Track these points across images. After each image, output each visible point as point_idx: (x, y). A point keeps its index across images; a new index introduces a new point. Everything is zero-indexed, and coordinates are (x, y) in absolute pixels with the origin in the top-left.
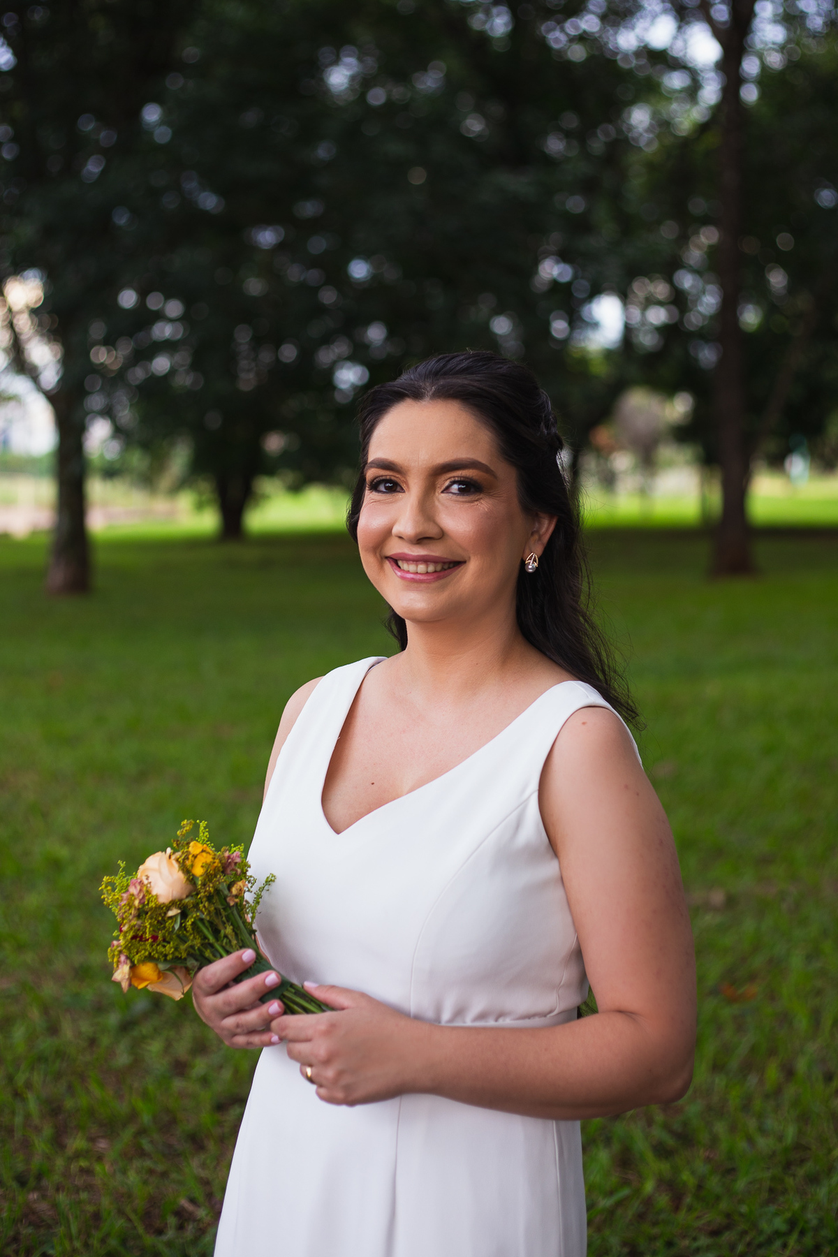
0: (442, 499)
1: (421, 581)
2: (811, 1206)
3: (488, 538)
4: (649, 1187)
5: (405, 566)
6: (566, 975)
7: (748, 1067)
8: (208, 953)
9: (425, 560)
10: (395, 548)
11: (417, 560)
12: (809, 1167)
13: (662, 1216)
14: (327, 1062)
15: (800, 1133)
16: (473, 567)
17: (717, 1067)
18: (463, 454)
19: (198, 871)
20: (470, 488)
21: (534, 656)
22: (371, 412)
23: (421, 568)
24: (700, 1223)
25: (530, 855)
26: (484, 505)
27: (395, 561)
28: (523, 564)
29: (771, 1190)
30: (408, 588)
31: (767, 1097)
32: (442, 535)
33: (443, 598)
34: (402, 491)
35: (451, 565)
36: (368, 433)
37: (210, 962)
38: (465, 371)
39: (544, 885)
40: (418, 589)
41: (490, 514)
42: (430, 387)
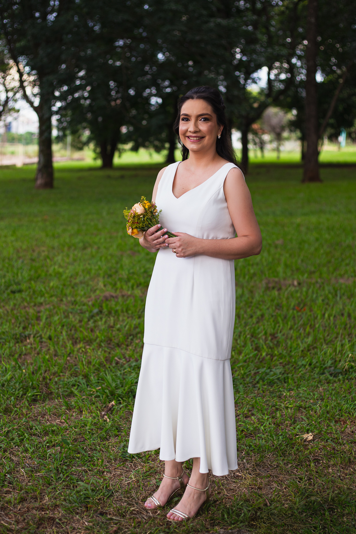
0: (200, 122)
1: (195, 142)
3: (210, 131)
5: (191, 138)
6: (230, 230)
8: (150, 226)
9: (196, 137)
10: (189, 134)
11: (194, 137)
14: (179, 247)
16: (207, 138)
18: (205, 112)
19: (147, 207)
20: (206, 120)
21: (221, 158)
22: (181, 102)
23: (195, 139)
25: (220, 201)
26: (209, 124)
27: (188, 137)
28: (217, 137)
30: (192, 144)
32: (200, 131)
33: (200, 146)
34: (190, 120)
35: (202, 138)
36: (181, 107)
37: (150, 228)
38: (203, 92)
39: (224, 208)
40: (194, 144)
41: (211, 126)
42: (195, 96)
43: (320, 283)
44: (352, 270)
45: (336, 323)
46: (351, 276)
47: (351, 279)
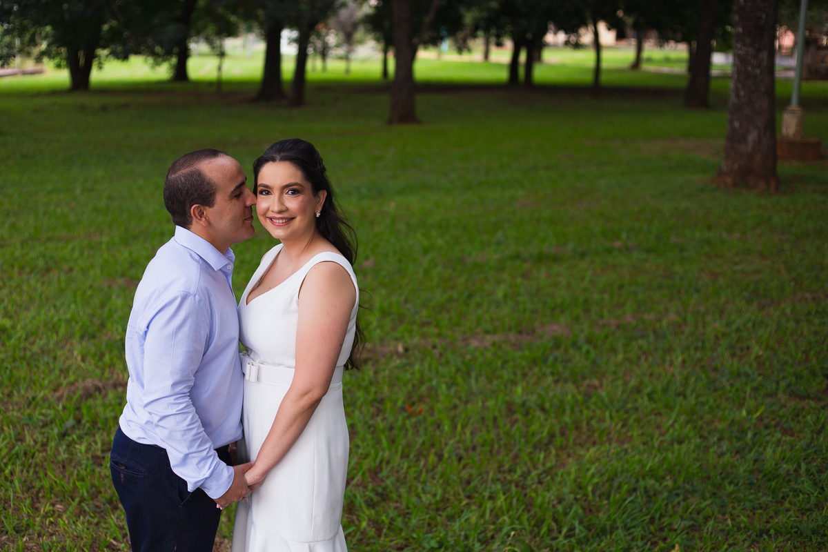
0: (286, 197)
1: (281, 226)
2: (450, 534)
3: (303, 210)
4: (364, 524)
5: (275, 221)
7: (420, 455)
9: (282, 218)
10: (270, 214)
11: (279, 219)
12: (449, 511)
13: (372, 541)
15: (445, 492)
16: (298, 219)
17: (405, 456)
18: (292, 181)
20: (295, 192)
23: (281, 221)
24: (393, 543)
26: (301, 198)
27: (271, 219)
28: (315, 214)
29: (429, 525)
30: (277, 228)
31: (427, 471)
32: (287, 210)
33: (288, 231)
34: (271, 194)
35: (291, 219)
40: (280, 229)
41: (303, 201)
42: (278, 157)
43: (440, 349)
44: (487, 317)
45: (475, 440)
46: (487, 332)
47: (488, 337)
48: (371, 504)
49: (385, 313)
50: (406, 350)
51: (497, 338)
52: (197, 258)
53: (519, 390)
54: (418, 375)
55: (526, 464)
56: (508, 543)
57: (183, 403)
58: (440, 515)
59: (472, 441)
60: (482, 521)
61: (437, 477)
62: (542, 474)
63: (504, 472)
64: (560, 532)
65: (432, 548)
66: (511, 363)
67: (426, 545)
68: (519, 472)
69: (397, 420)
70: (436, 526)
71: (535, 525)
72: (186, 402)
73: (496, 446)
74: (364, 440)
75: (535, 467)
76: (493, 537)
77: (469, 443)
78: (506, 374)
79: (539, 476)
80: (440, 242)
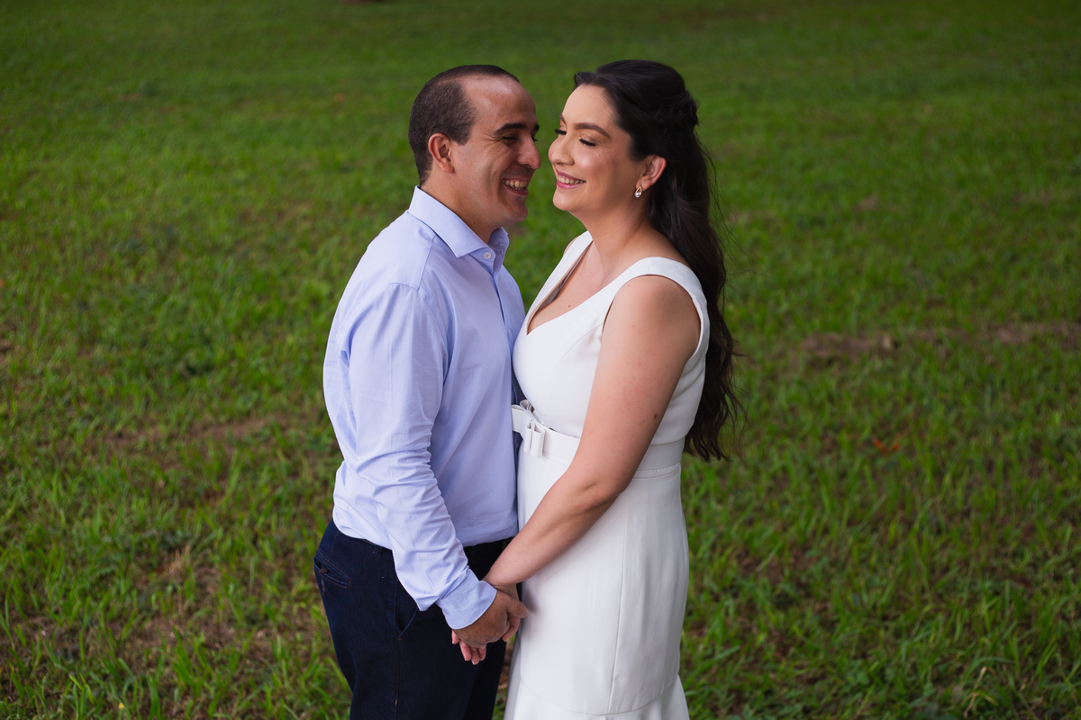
2: (892, 661)
7: (878, 521)
12: (900, 622)
16: (588, 185)
17: (853, 523)
18: (590, 120)
23: (563, 180)
24: (801, 672)
32: (573, 163)
33: (571, 200)
43: (948, 344)
44: (1033, 293)
45: (970, 501)
46: (1027, 319)
47: (1027, 329)
48: (783, 603)
49: (877, 284)
50: (896, 344)
51: (1040, 329)
52: (431, 235)
53: (1057, 417)
54: (903, 389)
55: (1042, 544)
56: (976, 686)
57: (410, 468)
58: (886, 628)
59: (965, 502)
60: (947, 642)
61: (897, 560)
62: (1063, 563)
63: (1006, 555)
64: (1070, 668)
65: (859, 684)
66: (1054, 372)
67: (850, 678)
68: (1028, 557)
69: (852, 464)
70: (876, 645)
71: (1031, 654)
72: (417, 467)
73: (1002, 511)
74: (797, 493)
75: (1056, 550)
76: (960, 670)
77: (960, 506)
78: (1041, 391)
79: (1059, 565)
80: (986, 170)
